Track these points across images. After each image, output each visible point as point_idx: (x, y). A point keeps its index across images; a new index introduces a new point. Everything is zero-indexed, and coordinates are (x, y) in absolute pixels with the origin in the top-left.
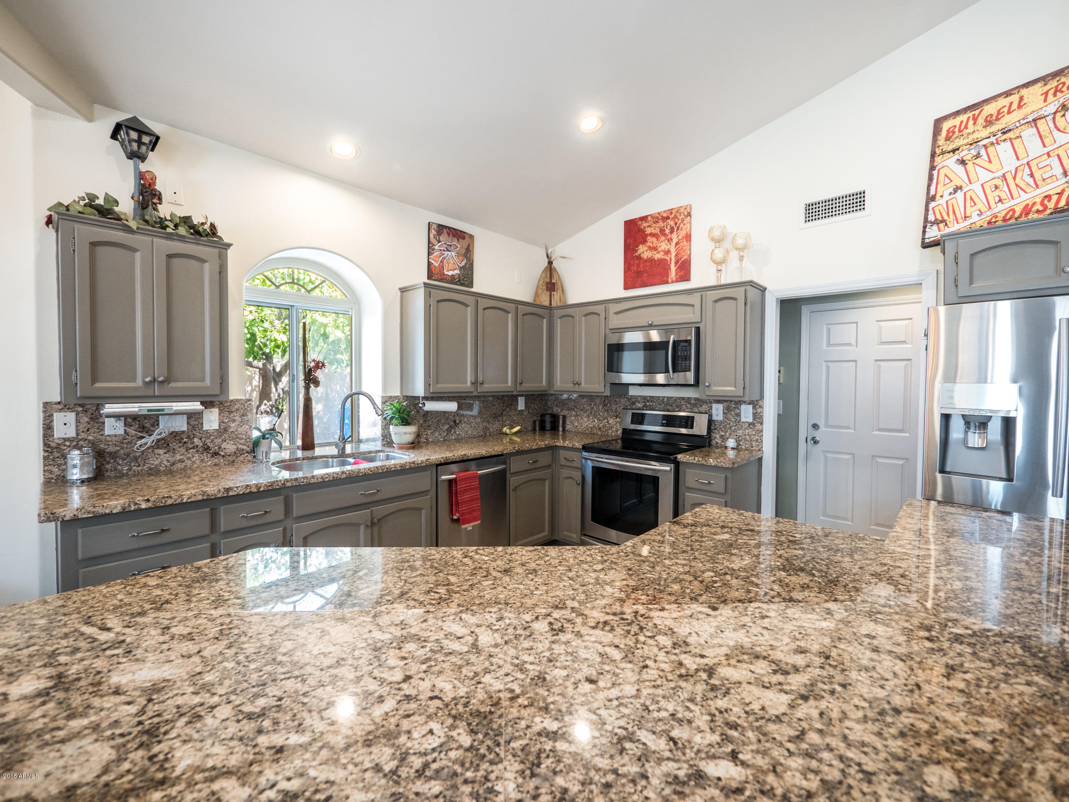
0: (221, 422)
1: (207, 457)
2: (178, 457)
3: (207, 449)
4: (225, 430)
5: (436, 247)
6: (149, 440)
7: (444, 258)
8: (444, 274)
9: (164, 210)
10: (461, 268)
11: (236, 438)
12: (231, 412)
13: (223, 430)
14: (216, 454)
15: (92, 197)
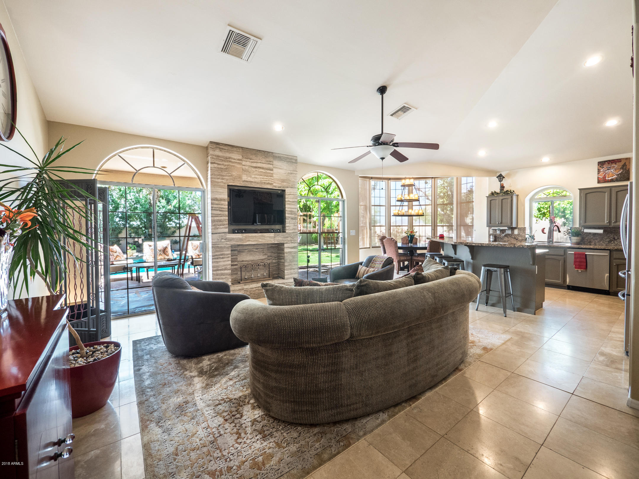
0: (518, 232)
1: (515, 240)
2: (509, 239)
3: (515, 238)
4: (519, 234)
5: (602, 170)
6: (503, 235)
7: (606, 174)
8: (606, 180)
9: (505, 190)
10: (618, 175)
11: (522, 236)
12: (520, 230)
13: (518, 235)
14: (517, 240)
15: (492, 192)
